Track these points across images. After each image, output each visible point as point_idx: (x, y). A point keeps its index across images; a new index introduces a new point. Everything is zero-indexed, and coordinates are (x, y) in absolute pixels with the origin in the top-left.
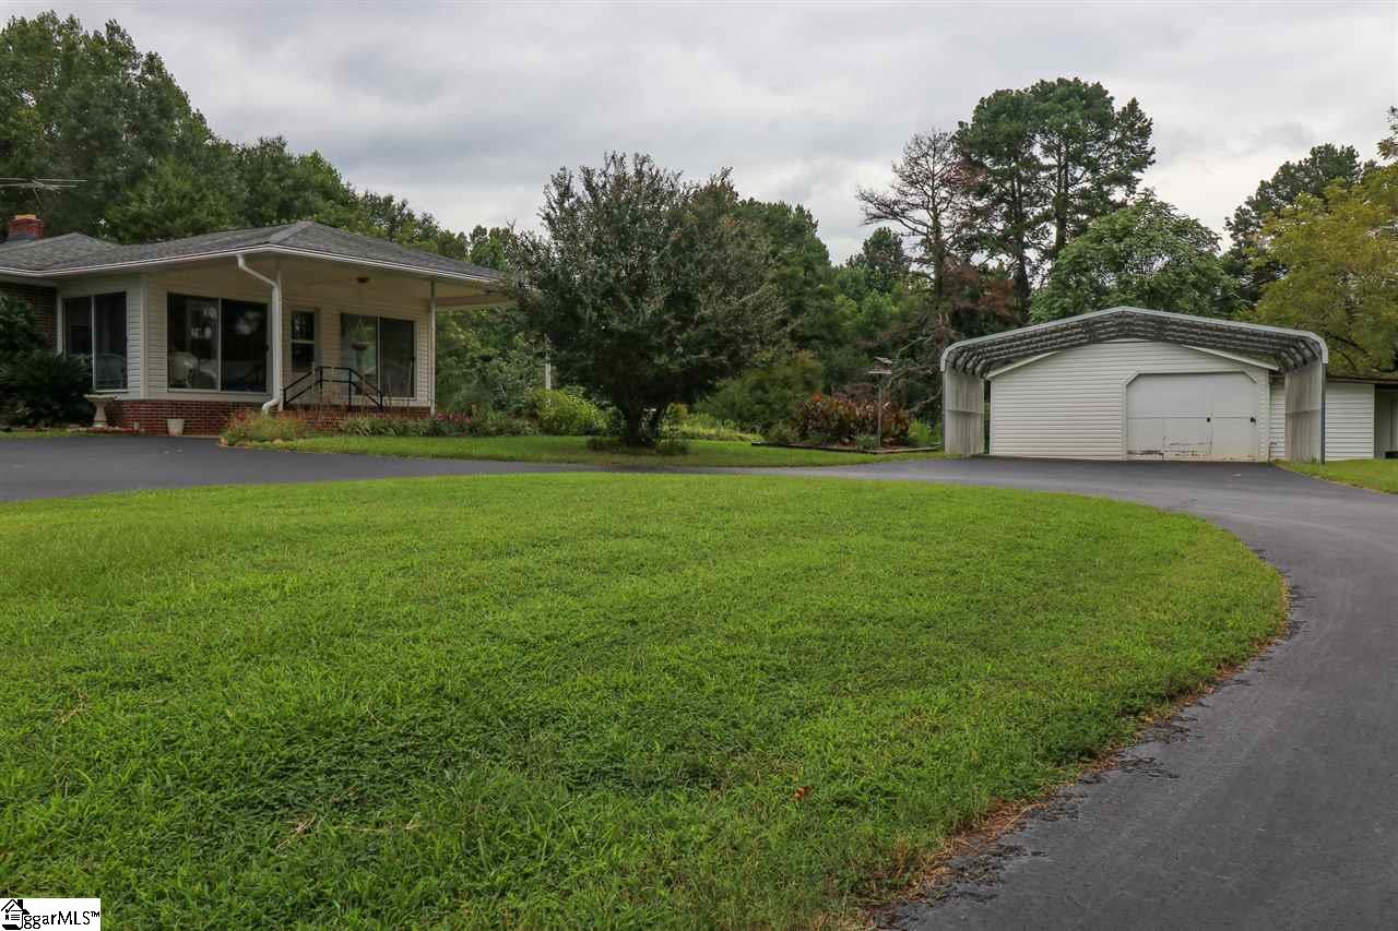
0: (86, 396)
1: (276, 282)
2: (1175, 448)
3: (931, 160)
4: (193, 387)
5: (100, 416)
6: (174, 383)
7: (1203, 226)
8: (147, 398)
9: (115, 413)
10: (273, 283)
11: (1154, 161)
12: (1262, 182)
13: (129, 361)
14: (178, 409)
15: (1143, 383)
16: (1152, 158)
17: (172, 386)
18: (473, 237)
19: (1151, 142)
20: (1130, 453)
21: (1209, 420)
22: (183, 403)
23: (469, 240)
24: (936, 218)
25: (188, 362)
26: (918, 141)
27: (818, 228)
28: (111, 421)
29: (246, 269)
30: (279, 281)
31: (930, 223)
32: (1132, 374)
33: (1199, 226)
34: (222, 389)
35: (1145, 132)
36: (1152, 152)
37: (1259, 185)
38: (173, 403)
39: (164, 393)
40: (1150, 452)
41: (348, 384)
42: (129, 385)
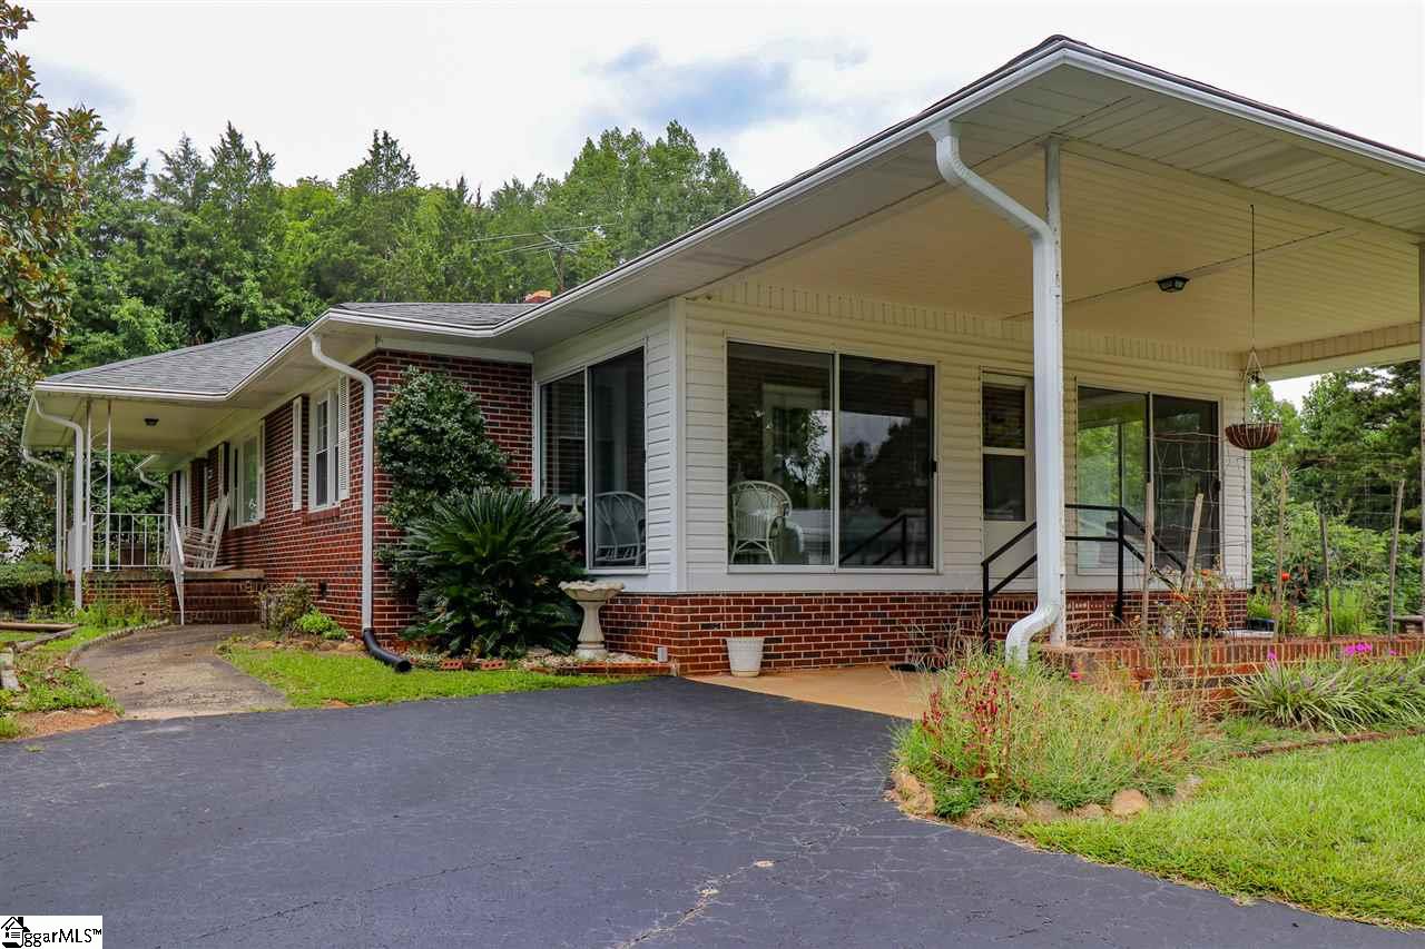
0: (564, 585)
1: (1046, 220)
4: (781, 561)
5: (591, 630)
6: (744, 553)
8: (684, 590)
9: (621, 622)
10: (1035, 222)
13: (650, 503)
14: (753, 612)
17: (738, 559)
22: (765, 600)
25: (766, 505)
28: (613, 643)
29: (964, 173)
30: (1055, 215)
34: (841, 563)
38: (740, 599)
39: (719, 577)
41: (1117, 544)
42: (650, 557)
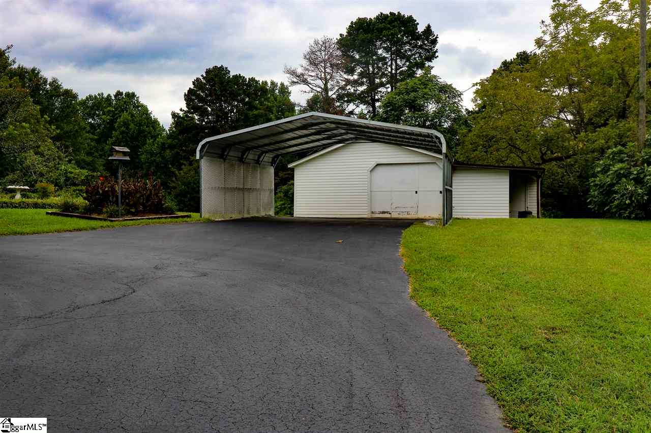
2: (398, 210)
3: (323, 54)
7: (454, 87)
11: (437, 56)
12: (494, 70)
15: (380, 169)
16: (437, 54)
18: (115, 96)
19: (438, 46)
20: (372, 213)
21: (416, 192)
23: (113, 98)
24: (326, 85)
26: (316, 43)
27: (291, 94)
31: (323, 87)
32: (374, 164)
33: (452, 88)
35: (434, 42)
36: (436, 52)
37: (492, 71)
40: (384, 213)
